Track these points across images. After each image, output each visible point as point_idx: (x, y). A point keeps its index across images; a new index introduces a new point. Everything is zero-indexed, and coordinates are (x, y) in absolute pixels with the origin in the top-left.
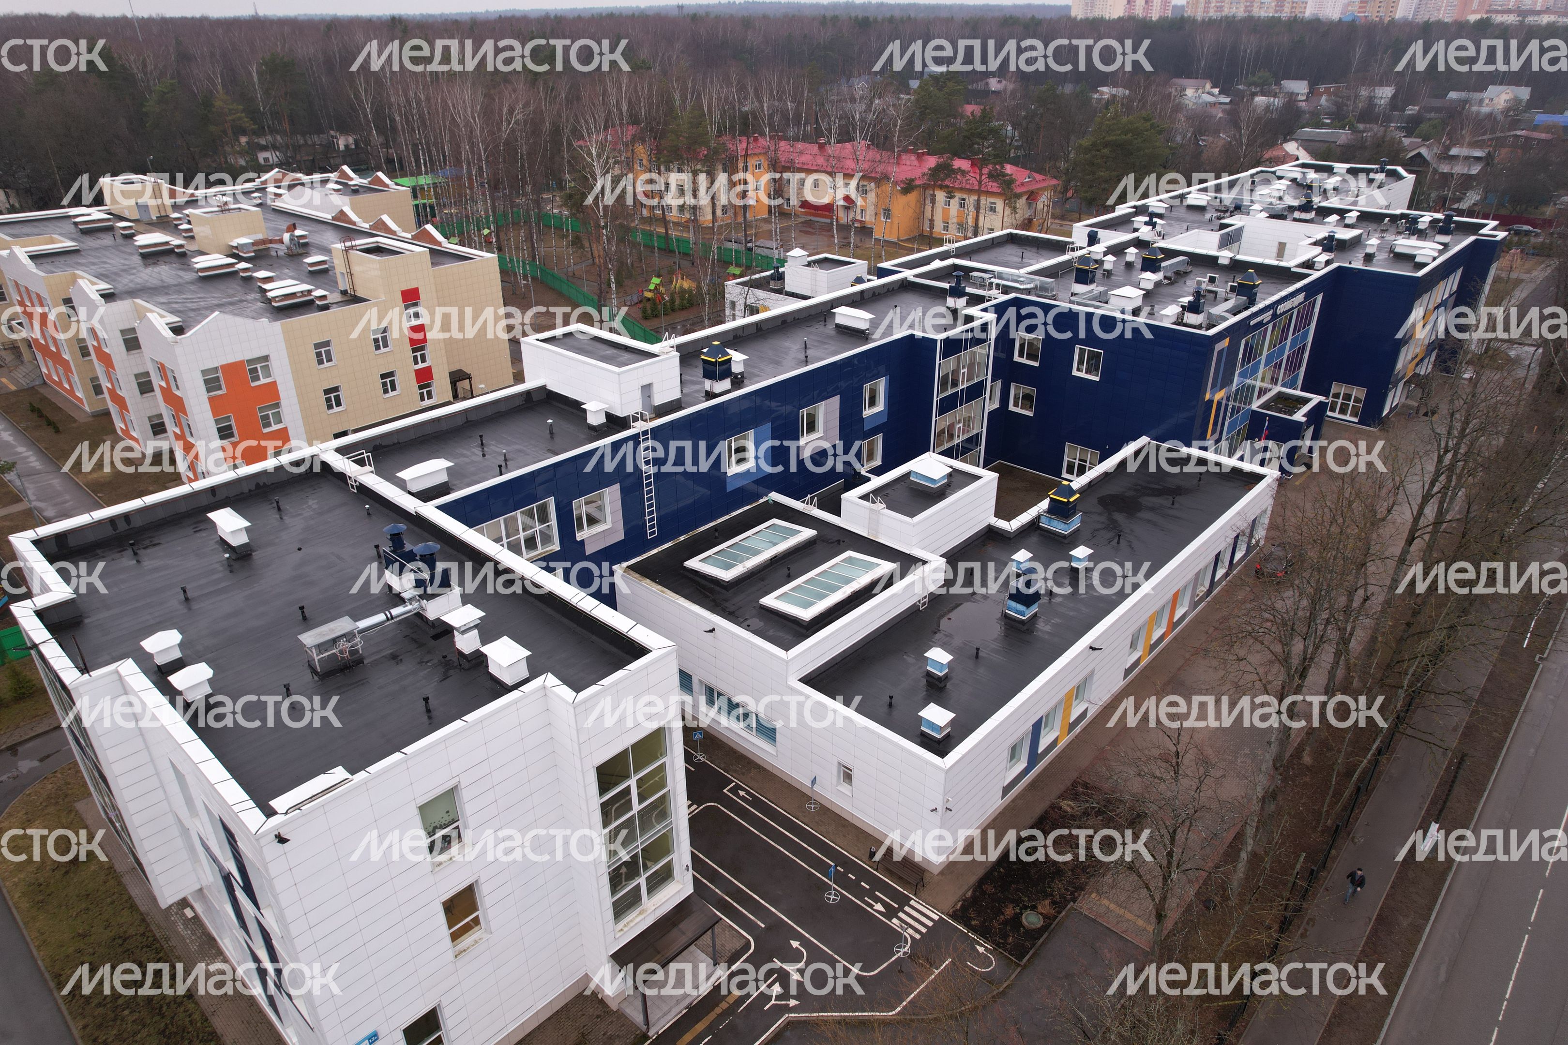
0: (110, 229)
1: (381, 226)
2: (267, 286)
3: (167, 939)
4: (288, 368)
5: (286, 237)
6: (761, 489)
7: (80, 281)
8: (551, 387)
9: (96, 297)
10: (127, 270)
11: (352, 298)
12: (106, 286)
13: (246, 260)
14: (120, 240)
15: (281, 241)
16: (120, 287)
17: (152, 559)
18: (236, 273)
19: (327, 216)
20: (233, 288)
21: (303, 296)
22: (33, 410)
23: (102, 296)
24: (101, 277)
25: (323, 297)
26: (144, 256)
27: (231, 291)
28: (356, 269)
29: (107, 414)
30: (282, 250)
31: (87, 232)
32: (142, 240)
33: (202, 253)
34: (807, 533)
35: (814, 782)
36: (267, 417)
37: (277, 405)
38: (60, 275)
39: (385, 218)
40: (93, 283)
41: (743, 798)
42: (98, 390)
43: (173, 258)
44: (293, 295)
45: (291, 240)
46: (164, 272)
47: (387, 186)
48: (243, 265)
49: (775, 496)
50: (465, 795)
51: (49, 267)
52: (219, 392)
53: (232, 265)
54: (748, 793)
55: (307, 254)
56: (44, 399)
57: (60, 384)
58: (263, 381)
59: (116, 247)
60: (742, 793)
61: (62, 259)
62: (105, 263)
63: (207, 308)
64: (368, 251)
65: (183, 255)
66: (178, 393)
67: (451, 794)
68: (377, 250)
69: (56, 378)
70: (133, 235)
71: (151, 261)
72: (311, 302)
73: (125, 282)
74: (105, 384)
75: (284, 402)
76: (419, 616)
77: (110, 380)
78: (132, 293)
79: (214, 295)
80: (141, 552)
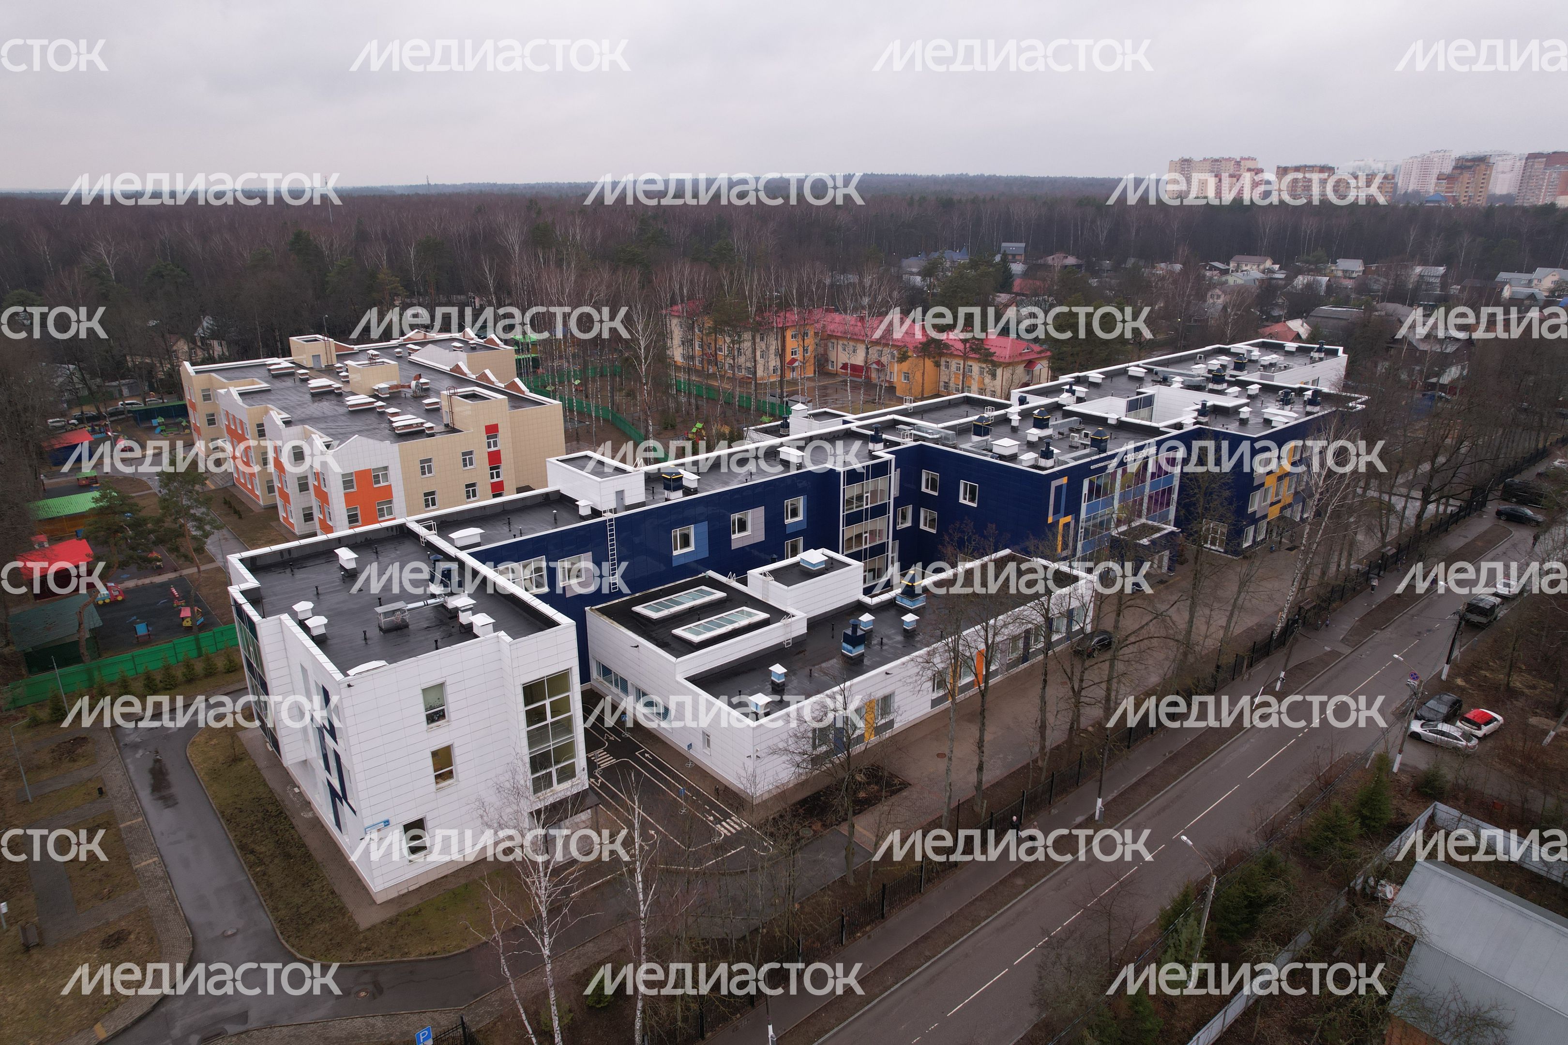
0: (292, 374)
1: (484, 377)
2: (393, 419)
3: (283, 801)
4: (400, 476)
5: (413, 383)
6: (700, 568)
7: (271, 412)
8: (563, 492)
9: (280, 423)
10: (301, 405)
11: (451, 429)
12: (287, 416)
13: (382, 400)
14: (298, 383)
15: (409, 387)
16: (296, 417)
17: (300, 574)
18: (375, 408)
19: (447, 368)
20: (372, 419)
21: (418, 426)
22: (226, 502)
23: (284, 422)
24: (284, 409)
25: (431, 428)
26: (314, 395)
27: (368, 422)
28: (456, 409)
29: (275, 507)
30: (409, 393)
31: (276, 377)
32: (314, 383)
33: (354, 394)
34: (719, 595)
35: (690, 746)
36: (382, 510)
37: (390, 502)
38: (258, 408)
39: (487, 372)
40: (279, 414)
41: (647, 758)
42: (271, 489)
43: (333, 397)
44: (411, 426)
45: (416, 386)
46: (326, 407)
47: (498, 345)
48: (380, 403)
49: (711, 573)
50: (449, 689)
51: (250, 402)
52: (352, 490)
53: (372, 403)
54: (651, 755)
55: (428, 397)
56: (233, 496)
57: (245, 485)
58: (382, 484)
59: (295, 388)
60: (647, 755)
61: (258, 396)
62: (287, 399)
63: (351, 433)
64: (466, 397)
65: (340, 395)
66: (325, 489)
67: (442, 685)
68: (473, 396)
69: (243, 481)
70: (307, 380)
71: (317, 398)
72: (423, 431)
73: (299, 413)
74: (277, 484)
75: (395, 500)
76: (443, 606)
77: (281, 481)
78: (303, 421)
79: (359, 423)
80: (295, 570)
